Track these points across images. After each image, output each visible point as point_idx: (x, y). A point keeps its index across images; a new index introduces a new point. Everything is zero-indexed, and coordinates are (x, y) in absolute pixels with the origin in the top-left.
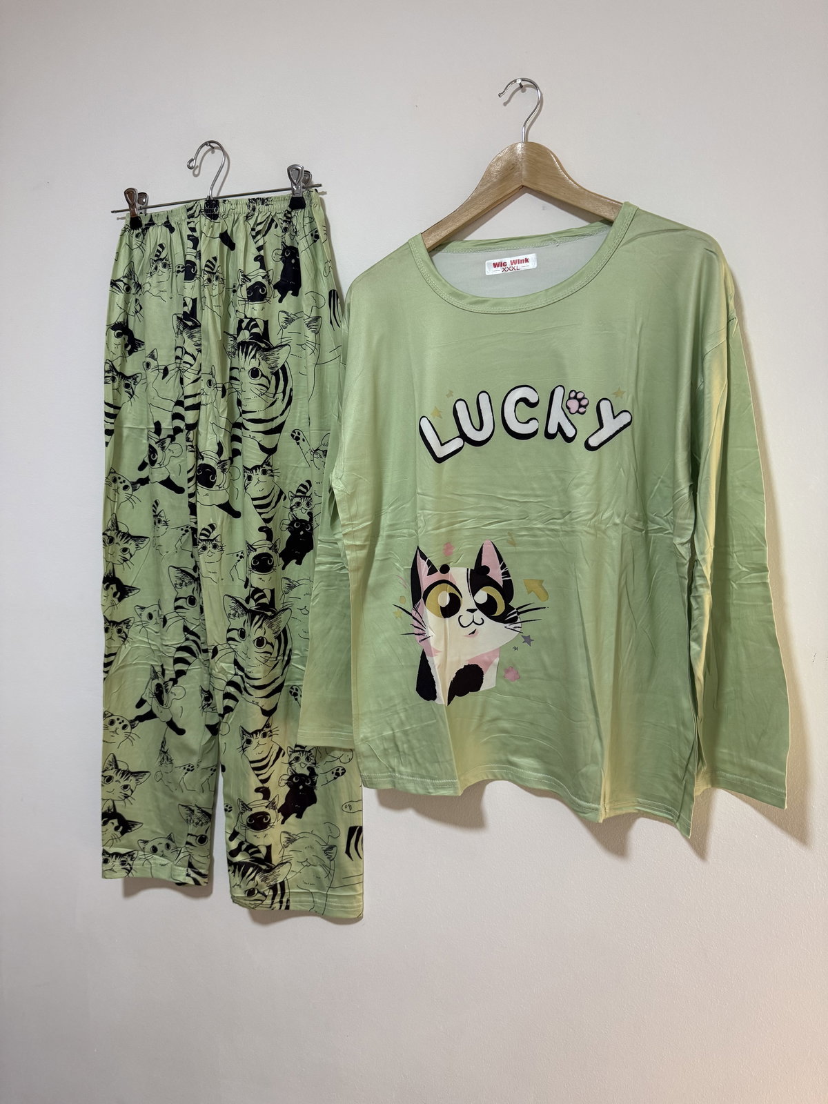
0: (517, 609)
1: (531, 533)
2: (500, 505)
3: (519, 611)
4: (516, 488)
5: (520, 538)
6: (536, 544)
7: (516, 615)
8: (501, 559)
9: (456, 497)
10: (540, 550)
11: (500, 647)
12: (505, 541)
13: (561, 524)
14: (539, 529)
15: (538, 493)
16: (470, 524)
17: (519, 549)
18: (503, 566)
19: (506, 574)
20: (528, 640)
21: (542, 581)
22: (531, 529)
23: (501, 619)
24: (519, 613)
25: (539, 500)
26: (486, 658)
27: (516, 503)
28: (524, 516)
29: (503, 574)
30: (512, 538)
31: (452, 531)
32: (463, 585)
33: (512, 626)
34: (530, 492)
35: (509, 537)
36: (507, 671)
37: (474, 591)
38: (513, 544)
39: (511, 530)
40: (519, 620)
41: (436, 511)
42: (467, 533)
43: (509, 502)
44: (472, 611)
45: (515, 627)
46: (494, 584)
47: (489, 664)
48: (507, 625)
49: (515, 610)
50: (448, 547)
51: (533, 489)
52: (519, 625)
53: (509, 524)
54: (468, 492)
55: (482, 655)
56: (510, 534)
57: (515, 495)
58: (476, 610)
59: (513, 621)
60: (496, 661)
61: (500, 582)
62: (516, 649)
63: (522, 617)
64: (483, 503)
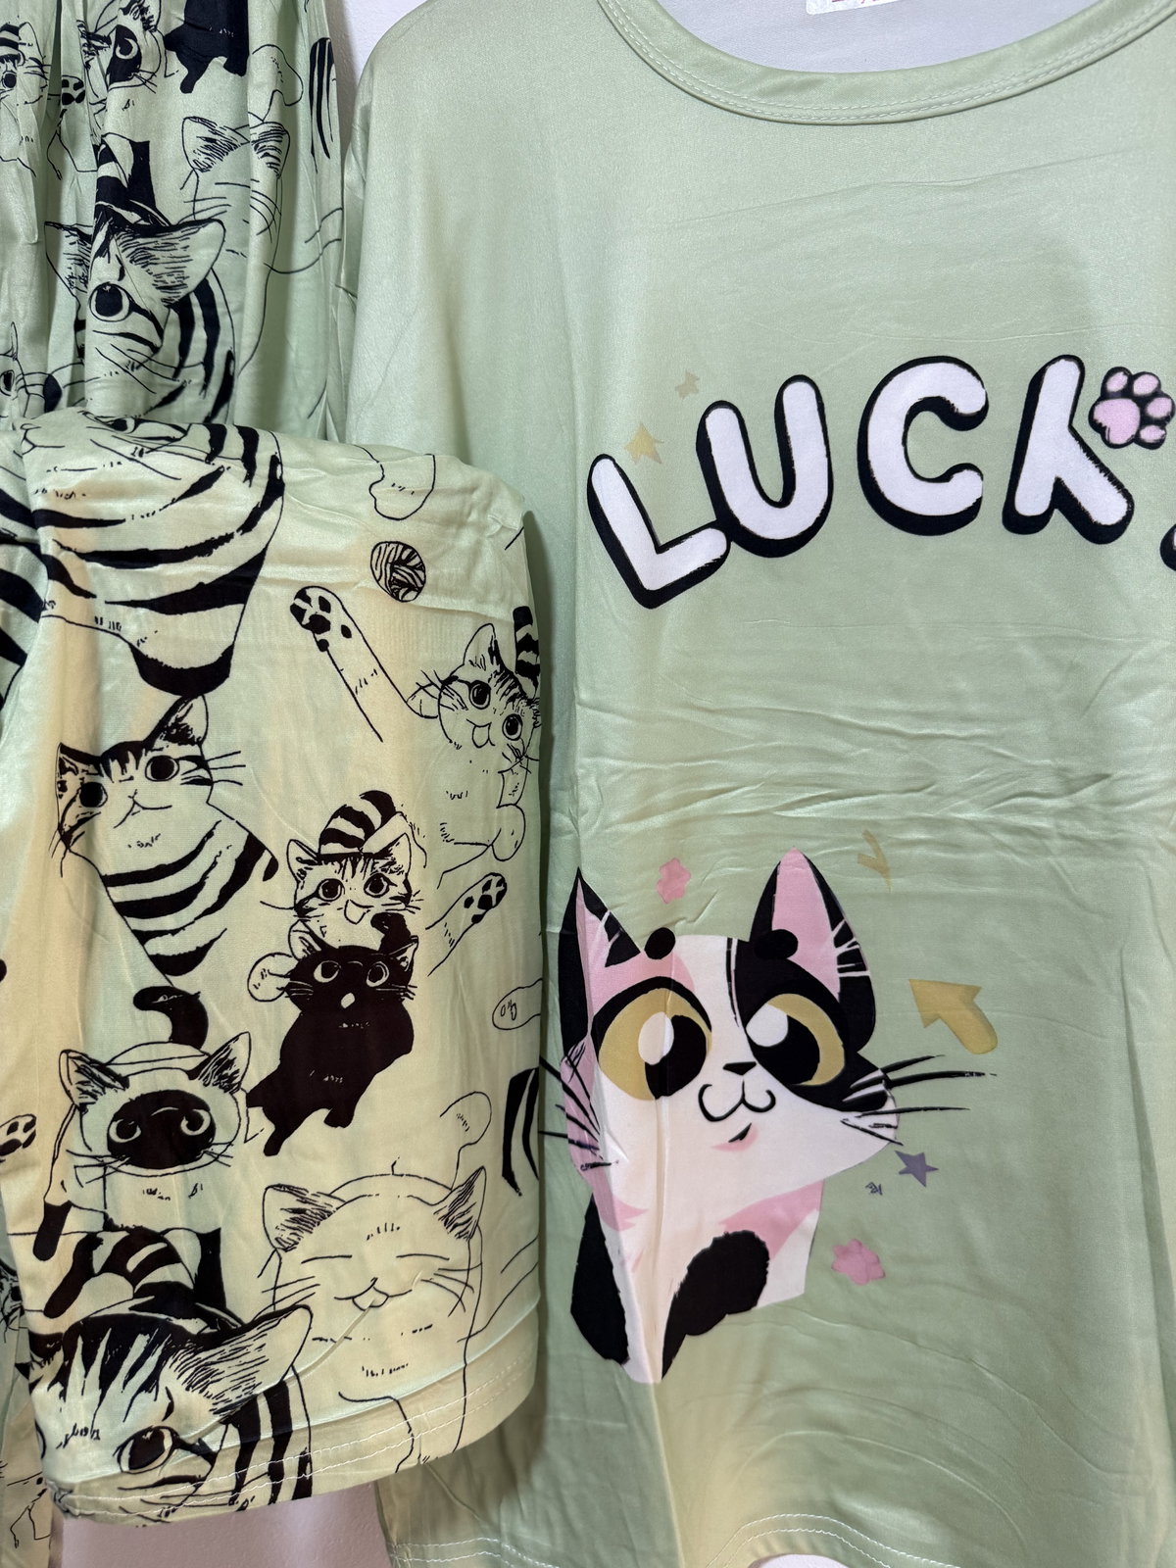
0: (886, 1070)
1: (941, 835)
2: (839, 746)
3: (893, 1076)
4: (898, 692)
5: (904, 852)
6: (960, 873)
7: (880, 1088)
8: (835, 913)
9: (696, 717)
10: (971, 890)
11: (824, 1182)
12: (854, 858)
13: (1060, 814)
14: (972, 824)
15: (974, 708)
16: (743, 801)
17: (899, 883)
18: (844, 936)
19: (853, 959)
20: (917, 1167)
21: (974, 991)
22: (945, 823)
23: (831, 1096)
24: (891, 1084)
25: (978, 731)
26: (780, 1213)
27: (896, 740)
28: (921, 781)
29: (842, 959)
30: (877, 850)
31: (686, 821)
32: (714, 990)
33: (867, 1121)
34: (945, 706)
35: (866, 847)
36: (843, 1252)
37: (747, 1007)
38: (882, 869)
39: (876, 824)
40: (889, 1106)
41: (635, 760)
42: (729, 829)
43: (870, 737)
44: (740, 1069)
45: (877, 1126)
46: (810, 988)
47: (785, 1230)
48: (852, 1117)
49: (878, 1074)
50: (673, 873)
51: (955, 696)
52: (891, 1119)
53: (868, 805)
54: (737, 700)
55: (768, 1204)
56: (870, 838)
57: (894, 713)
58: (752, 1065)
59: (872, 1105)
60: (811, 1220)
61: (831, 980)
62: (876, 1189)
63: (901, 1097)
64: (784, 737)
